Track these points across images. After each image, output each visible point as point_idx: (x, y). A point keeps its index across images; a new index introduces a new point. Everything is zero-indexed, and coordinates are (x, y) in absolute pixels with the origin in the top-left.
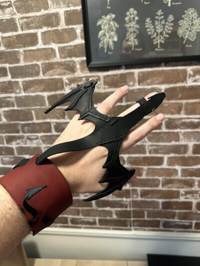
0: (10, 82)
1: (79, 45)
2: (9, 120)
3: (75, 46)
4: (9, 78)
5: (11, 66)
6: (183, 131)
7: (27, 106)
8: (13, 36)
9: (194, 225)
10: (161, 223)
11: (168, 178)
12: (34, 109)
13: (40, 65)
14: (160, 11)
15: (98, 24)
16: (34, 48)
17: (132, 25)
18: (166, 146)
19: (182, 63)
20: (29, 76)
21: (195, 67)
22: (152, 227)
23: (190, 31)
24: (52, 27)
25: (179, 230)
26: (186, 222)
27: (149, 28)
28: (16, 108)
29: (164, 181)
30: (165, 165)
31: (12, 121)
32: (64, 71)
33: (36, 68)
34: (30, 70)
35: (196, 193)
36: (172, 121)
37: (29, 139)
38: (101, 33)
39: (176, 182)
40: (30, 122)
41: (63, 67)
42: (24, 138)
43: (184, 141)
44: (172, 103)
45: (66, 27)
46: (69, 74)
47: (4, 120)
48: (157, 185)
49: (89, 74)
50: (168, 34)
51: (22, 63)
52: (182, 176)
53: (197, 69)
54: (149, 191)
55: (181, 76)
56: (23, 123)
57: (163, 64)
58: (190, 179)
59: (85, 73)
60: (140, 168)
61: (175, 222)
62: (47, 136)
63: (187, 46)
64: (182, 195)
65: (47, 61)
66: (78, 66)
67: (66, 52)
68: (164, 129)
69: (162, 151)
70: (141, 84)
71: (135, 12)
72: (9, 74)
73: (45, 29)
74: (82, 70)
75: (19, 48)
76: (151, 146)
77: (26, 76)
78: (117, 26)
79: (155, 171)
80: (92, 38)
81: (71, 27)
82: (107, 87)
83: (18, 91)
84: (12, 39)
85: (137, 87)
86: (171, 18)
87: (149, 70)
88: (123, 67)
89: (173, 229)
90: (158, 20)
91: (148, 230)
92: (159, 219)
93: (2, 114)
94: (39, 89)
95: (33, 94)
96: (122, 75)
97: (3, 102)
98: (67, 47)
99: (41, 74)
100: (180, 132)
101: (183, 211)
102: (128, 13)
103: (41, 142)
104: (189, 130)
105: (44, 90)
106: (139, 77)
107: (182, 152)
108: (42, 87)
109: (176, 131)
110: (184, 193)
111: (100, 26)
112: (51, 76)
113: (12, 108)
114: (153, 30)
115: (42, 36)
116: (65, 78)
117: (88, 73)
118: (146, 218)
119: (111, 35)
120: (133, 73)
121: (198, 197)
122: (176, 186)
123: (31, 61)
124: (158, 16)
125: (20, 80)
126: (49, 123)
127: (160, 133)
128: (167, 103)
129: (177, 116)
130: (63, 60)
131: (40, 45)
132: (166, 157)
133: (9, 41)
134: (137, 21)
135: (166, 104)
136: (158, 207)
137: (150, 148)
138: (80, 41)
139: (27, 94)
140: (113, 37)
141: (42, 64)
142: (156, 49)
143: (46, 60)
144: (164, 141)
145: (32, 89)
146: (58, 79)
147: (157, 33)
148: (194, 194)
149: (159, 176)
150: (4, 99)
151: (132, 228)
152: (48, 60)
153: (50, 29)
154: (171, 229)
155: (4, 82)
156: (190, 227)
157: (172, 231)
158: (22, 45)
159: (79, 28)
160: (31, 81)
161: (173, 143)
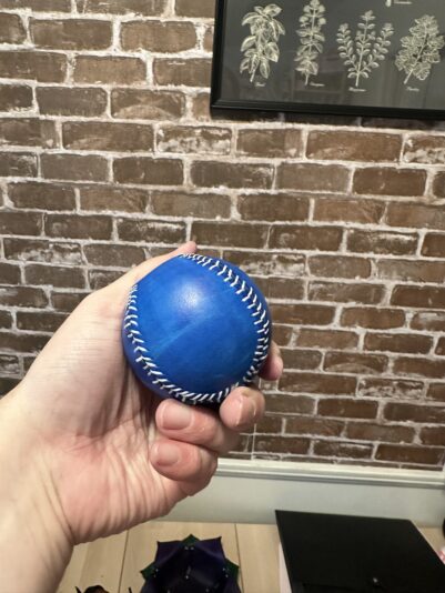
0: (34, 121)
1: (197, 59)
2: (18, 204)
3: (190, 62)
4: (34, 111)
5: (43, 85)
6: (378, 257)
7: (65, 178)
8: (58, 21)
9: (375, 449)
10: (312, 445)
11: (339, 350)
12: (80, 186)
13: (109, 93)
14: (370, 12)
15: (245, 22)
16: (101, 53)
17: (312, 34)
18: (344, 284)
19: (395, 121)
20: (80, 114)
21: (418, 133)
22: (293, 452)
23: (420, 60)
24: (147, 15)
25: (346, 459)
26: (361, 444)
27: (343, 45)
28: (39, 179)
29: (330, 355)
30: (335, 325)
31: (26, 207)
32: (158, 110)
33: (99, 96)
34: (84, 100)
35: (388, 385)
36: (361, 235)
37: (59, 249)
38: (247, 41)
39: (352, 359)
40: (68, 213)
41: (157, 102)
42: (48, 247)
43: (379, 278)
44: (366, 200)
45: (178, 19)
46: (168, 118)
47: (8, 203)
48: (315, 366)
49: (211, 124)
50: (377, 61)
51: (68, 83)
52: (365, 348)
53: (423, 136)
54: (297, 374)
55: (390, 148)
56: (50, 213)
57: (359, 120)
58: (380, 355)
59: (202, 120)
60: (286, 328)
61: (340, 442)
62: (100, 245)
63: (410, 89)
64: (361, 387)
65: (125, 86)
66: (189, 105)
67: (169, 71)
68: (344, 251)
69: (334, 295)
70: (312, 155)
71: (322, 9)
72: (35, 102)
73: (130, 16)
74: (197, 112)
75: (68, 49)
76: (316, 282)
77: (73, 113)
78: (282, 31)
79: (316, 334)
80: (227, 50)
81: (186, 19)
82: (243, 152)
83: (50, 142)
84: (54, 27)
85: (304, 159)
86: (388, 29)
87: (332, 128)
88: (282, 115)
89: (334, 457)
90: (362, 31)
91: (284, 459)
92: (309, 436)
93: (6, 191)
94: (99, 144)
95: (84, 153)
96: (276, 131)
97: (13, 163)
98: (173, 60)
99: (108, 111)
100: (374, 259)
101: (357, 420)
102: (307, 9)
103: (84, 258)
104: (391, 256)
105: (110, 147)
106: (309, 140)
107: (372, 299)
108: (106, 140)
109: (365, 255)
110: (364, 383)
111: (248, 26)
112: (128, 118)
113: (29, 179)
114: (351, 49)
115: (122, 30)
116: (158, 126)
117: (208, 121)
118: (283, 434)
119: (267, 49)
120: (299, 132)
121: (390, 393)
122: (350, 369)
123: (88, 81)
124: (364, 22)
125: (59, 119)
126: (109, 219)
127: (335, 258)
128: (357, 199)
129: (371, 227)
130: (159, 88)
131: (115, 49)
132: (340, 307)
133: (47, 31)
134: (323, 26)
135: (354, 199)
136: (309, 411)
137: (312, 287)
138: (202, 53)
139: (70, 152)
140: (271, 52)
141: (113, 91)
142: (351, 89)
143: (123, 83)
144: (340, 275)
145: (83, 141)
146: (142, 125)
147: (358, 56)
148: (383, 385)
149: (321, 347)
150: (15, 157)
151: (253, 453)
152: (128, 84)
153: (141, 17)
154: (329, 458)
155: (22, 120)
156: (367, 453)
157: (332, 462)
158: (74, 44)
159: (203, 26)
160: (82, 123)
161: (358, 280)
